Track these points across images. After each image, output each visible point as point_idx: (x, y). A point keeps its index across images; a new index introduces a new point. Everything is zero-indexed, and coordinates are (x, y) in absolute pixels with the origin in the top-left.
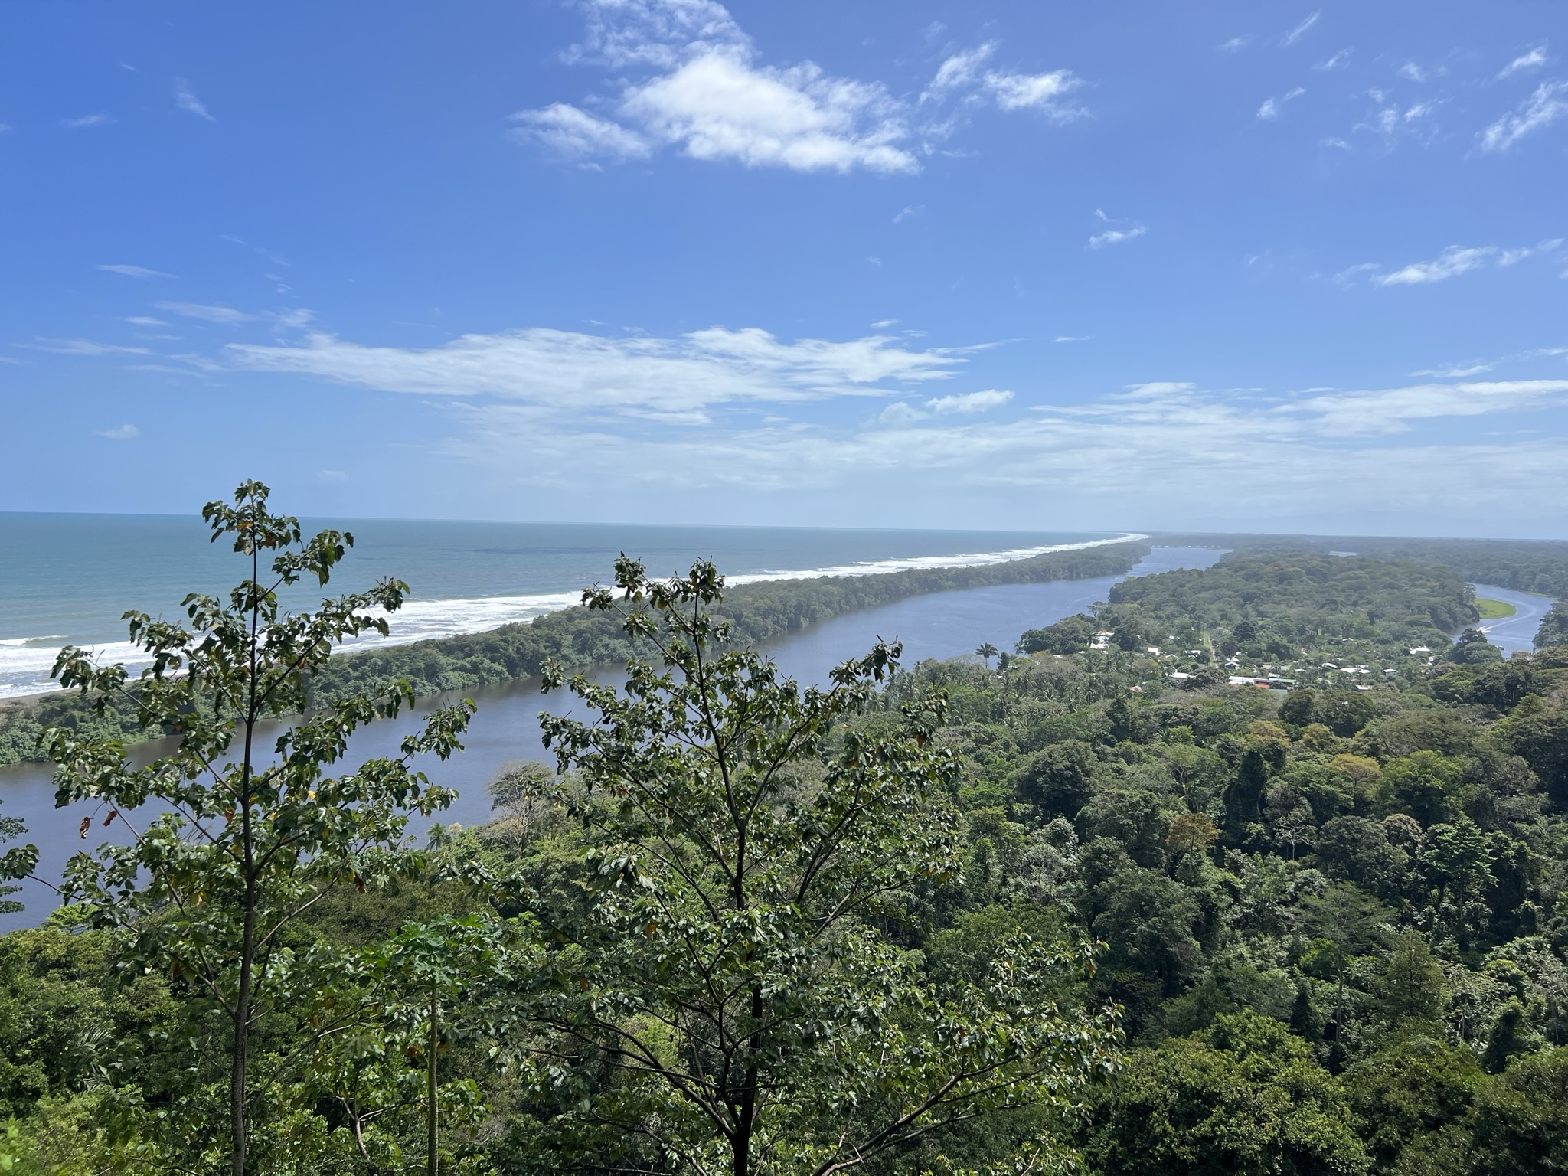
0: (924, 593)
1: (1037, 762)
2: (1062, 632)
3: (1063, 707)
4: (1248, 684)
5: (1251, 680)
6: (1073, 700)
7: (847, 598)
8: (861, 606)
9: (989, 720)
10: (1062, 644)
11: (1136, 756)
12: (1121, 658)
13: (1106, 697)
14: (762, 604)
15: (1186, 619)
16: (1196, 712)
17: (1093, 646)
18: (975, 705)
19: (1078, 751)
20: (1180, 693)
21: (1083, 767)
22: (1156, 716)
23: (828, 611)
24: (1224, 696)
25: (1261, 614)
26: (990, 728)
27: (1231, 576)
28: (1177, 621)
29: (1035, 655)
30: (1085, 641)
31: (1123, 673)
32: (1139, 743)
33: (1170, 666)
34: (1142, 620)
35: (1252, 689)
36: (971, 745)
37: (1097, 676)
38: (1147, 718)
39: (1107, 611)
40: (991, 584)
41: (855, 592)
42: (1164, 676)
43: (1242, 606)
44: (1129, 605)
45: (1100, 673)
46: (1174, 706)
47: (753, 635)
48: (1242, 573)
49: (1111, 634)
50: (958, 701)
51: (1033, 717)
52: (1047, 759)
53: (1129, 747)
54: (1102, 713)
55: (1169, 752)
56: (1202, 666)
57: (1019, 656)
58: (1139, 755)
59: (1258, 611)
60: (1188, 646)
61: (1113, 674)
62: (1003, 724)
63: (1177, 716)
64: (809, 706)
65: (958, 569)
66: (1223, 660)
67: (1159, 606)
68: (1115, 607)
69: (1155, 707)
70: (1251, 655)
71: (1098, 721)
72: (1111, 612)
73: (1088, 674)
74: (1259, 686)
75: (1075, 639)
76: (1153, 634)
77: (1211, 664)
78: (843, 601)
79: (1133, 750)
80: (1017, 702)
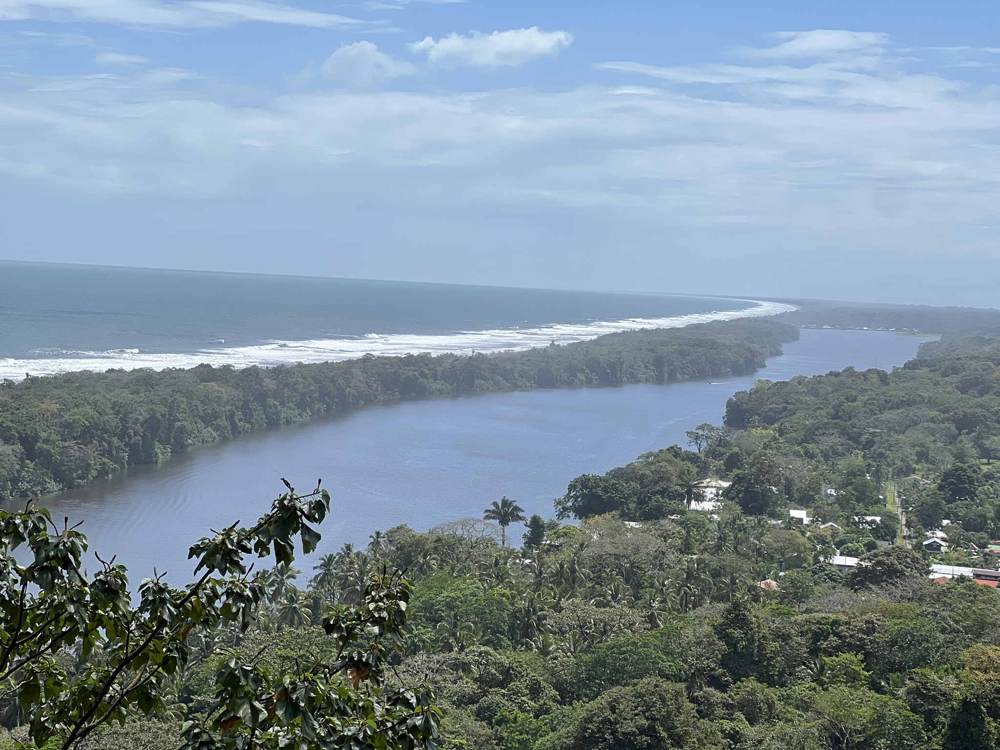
0: (391, 402)
1: (588, 720)
2: (641, 479)
3: (637, 616)
4: (962, 579)
5: (968, 572)
6: (656, 605)
7: (245, 407)
8: (273, 424)
9: (506, 642)
10: (641, 502)
11: (765, 708)
12: (743, 529)
13: (714, 599)
14: (78, 415)
15: (857, 459)
16: (870, 629)
17: (694, 505)
18: (480, 613)
19: (663, 700)
20: (843, 593)
21: (669, 729)
22: (802, 634)
23: (208, 432)
24: (921, 599)
25: (987, 454)
26: (505, 658)
27: (937, 384)
28: (842, 464)
29: (591, 521)
30: (681, 497)
31: (746, 556)
32: (771, 684)
33: (827, 544)
34: (781, 460)
35: (970, 588)
36: (469, 686)
37: (700, 562)
38: (786, 638)
39: (721, 442)
40: (515, 387)
41: (261, 398)
42: (816, 561)
43: (955, 437)
44: (759, 430)
45: (706, 556)
46: (833, 617)
47: (59, 477)
48: (954, 379)
49: (726, 485)
50: (450, 606)
51: (584, 636)
52: (607, 713)
53: (752, 693)
54: (707, 629)
55: (823, 700)
56: (883, 545)
57: (564, 523)
58: (771, 706)
59: (981, 447)
60: (860, 507)
61: (728, 557)
62: (529, 648)
63: (836, 634)
64: (147, 615)
65: (456, 359)
66: (920, 535)
67: (810, 436)
68: (735, 435)
69: (800, 618)
70: (967, 527)
71: (699, 643)
72: (727, 444)
73: (686, 558)
74: (981, 582)
75: (662, 492)
76: (798, 484)
77: (899, 542)
78: (239, 414)
79: (760, 697)
80: (557, 608)
